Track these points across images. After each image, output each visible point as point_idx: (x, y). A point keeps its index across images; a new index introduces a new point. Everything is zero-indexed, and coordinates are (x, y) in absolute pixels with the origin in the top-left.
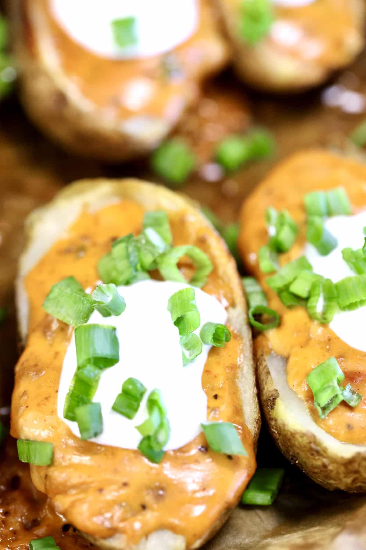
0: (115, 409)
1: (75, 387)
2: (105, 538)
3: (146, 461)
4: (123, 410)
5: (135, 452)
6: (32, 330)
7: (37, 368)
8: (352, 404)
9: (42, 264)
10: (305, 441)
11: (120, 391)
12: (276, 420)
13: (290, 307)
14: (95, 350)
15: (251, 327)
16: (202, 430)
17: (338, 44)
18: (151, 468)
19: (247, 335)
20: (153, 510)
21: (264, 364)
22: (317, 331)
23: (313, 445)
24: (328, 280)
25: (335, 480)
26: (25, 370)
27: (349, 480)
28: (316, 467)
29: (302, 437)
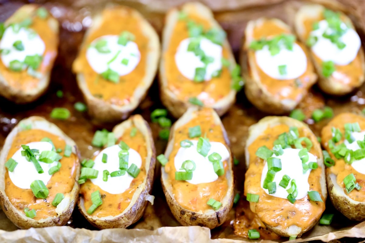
0: (280, 185)
1: (267, 177)
2: (275, 227)
3: (289, 202)
4: (283, 185)
5: (286, 200)
6: (250, 163)
7: (254, 174)
8: (358, 189)
9: (254, 143)
10: (342, 199)
11: (282, 179)
12: (333, 193)
13: (339, 159)
14: (274, 165)
15: (325, 165)
16: (308, 194)
17: (357, 79)
18: (291, 205)
19: (323, 167)
20: (291, 218)
21: (329, 176)
22: (347, 167)
23: (345, 201)
24: (351, 150)
25: (352, 214)
26: (249, 175)
27: (357, 214)
28: (345, 209)
29: (341, 198)
